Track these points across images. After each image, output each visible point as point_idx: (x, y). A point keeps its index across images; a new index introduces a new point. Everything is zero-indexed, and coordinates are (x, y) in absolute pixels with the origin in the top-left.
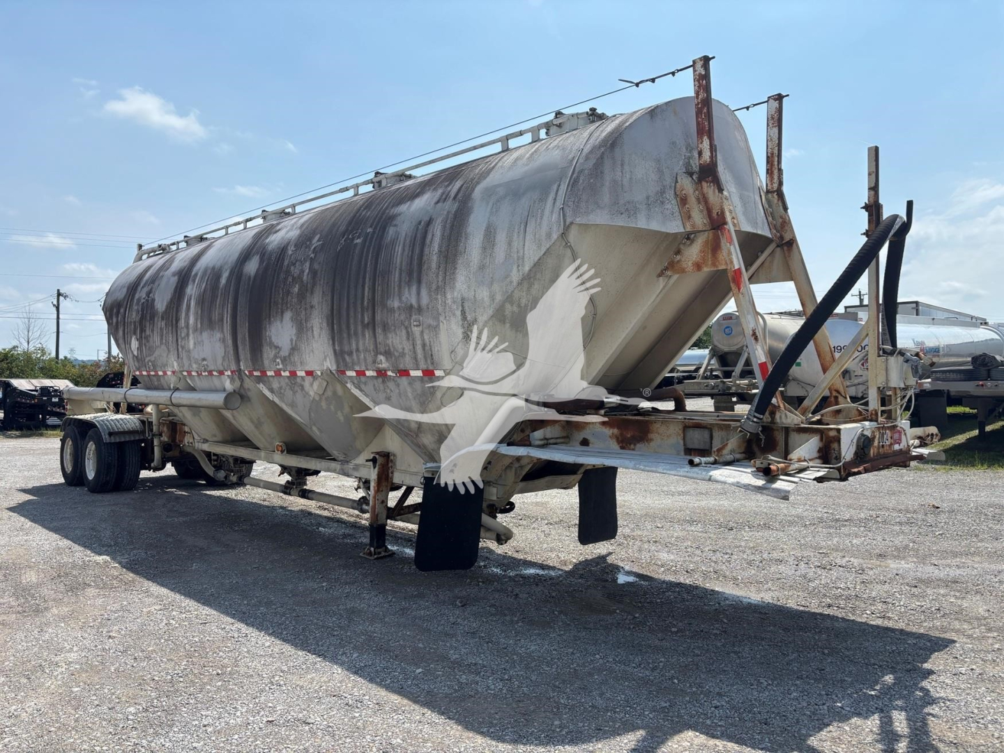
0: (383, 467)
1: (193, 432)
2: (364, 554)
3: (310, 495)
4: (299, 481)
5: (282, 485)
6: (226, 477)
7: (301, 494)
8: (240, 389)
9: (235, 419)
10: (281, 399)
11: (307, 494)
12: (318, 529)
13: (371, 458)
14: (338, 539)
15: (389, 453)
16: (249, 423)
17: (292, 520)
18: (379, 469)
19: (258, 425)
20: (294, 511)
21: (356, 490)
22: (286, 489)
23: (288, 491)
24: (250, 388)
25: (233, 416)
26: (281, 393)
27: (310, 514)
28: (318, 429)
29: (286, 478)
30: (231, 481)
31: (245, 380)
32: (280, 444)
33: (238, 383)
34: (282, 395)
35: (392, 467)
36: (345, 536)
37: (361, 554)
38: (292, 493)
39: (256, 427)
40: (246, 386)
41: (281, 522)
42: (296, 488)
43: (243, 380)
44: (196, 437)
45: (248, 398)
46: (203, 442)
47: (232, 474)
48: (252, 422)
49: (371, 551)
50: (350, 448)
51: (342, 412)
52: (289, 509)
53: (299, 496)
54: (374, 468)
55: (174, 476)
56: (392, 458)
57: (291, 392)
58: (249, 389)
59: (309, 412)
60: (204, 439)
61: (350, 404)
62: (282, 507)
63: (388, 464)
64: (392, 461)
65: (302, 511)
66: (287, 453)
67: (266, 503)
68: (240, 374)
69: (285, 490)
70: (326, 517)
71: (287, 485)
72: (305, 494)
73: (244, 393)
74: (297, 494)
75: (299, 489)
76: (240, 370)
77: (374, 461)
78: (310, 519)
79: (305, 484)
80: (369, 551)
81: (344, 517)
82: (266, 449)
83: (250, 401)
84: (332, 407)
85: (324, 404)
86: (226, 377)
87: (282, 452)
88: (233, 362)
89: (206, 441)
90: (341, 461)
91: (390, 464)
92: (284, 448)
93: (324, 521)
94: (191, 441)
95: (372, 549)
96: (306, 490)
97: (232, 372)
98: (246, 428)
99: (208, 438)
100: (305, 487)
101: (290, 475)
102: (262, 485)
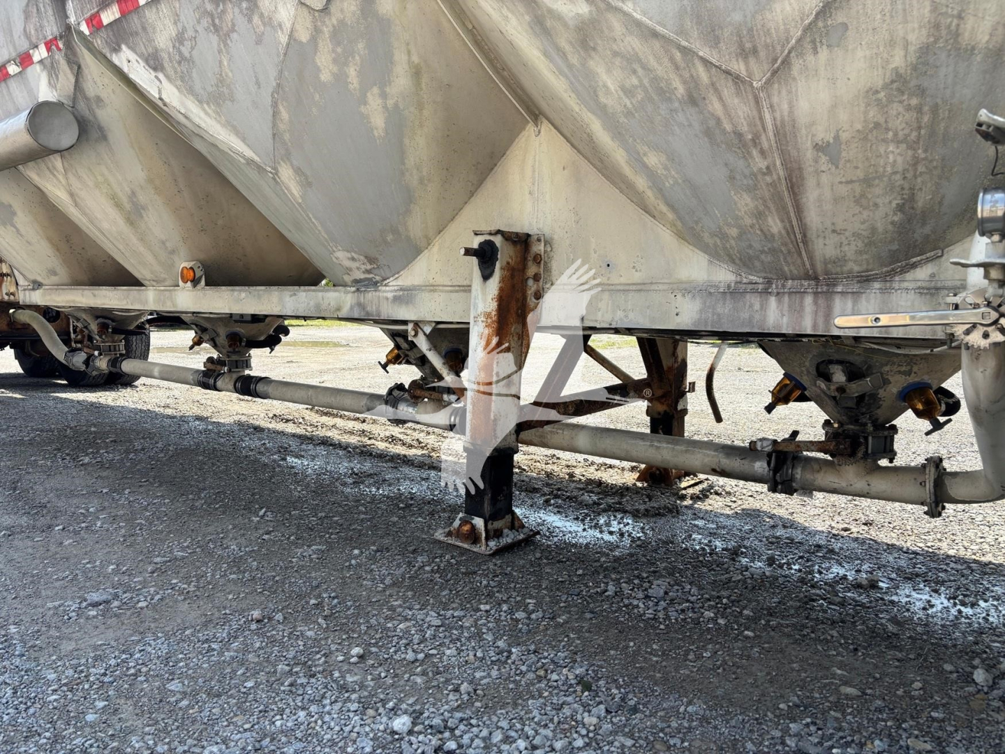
0: (512, 276)
1: (16, 272)
2: (449, 534)
3: (261, 387)
4: (234, 358)
5: (197, 371)
6: (87, 362)
7: (239, 385)
8: (74, 99)
9: (76, 205)
10: (186, 84)
11: (252, 386)
12: (284, 459)
13: (475, 246)
14: (344, 484)
15: (528, 236)
16: (113, 213)
17: (222, 440)
18: (502, 280)
19: (134, 215)
20: (224, 425)
21: (384, 367)
22: (208, 379)
23: (211, 381)
24: (103, 95)
25: (72, 195)
26: (182, 59)
27: (258, 429)
28: (298, 171)
29: (208, 351)
30: (98, 369)
31: (85, 71)
32: (188, 265)
33: (67, 79)
34: (184, 67)
35: (536, 278)
36: (359, 478)
37: (439, 535)
38: (219, 384)
39: (130, 222)
40: (91, 89)
41: (198, 445)
42: (230, 371)
43: (79, 67)
44: (21, 281)
45: (101, 129)
46: (33, 289)
47: (96, 353)
48: (118, 205)
49: (473, 527)
50: (390, 238)
51: (384, 95)
52: (214, 420)
53: (237, 391)
54: (486, 277)
55: (19, 374)
56: (539, 248)
57: (214, 39)
58: (99, 99)
59: (275, 105)
60: (34, 282)
61: (415, 59)
62: (199, 418)
63: (524, 268)
64: (537, 259)
65: (240, 424)
66: (207, 284)
67: (169, 412)
68: (69, 46)
69: (205, 380)
70: (294, 435)
71: (210, 366)
72: (249, 387)
73: (86, 113)
74: (231, 387)
75: (235, 376)
76: (68, 31)
77: (485, 255)
78: (260, 439)
79: (248, 366)
80: (466, 528)
81: (334, 435)
82: (158, 281)
83: (104, 137)
84: (352, 72)
85: (324, 60)
86: (38, 68)
87: (195, 282)
88: (50, 12)
89: (37, 285)
90: (356, 282)
91: (532, 270)
92: (199, 273)
93: (294, 444)
94: (13, 289)
95: (479, 522)
96: (250, 378)
97: (48, 46)
98: (105, 225)
99: (39, 279)
100: (247, 372)
101: (215, 346)
102: (156, 373)
